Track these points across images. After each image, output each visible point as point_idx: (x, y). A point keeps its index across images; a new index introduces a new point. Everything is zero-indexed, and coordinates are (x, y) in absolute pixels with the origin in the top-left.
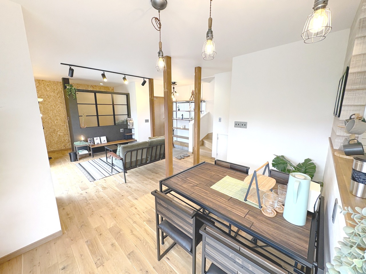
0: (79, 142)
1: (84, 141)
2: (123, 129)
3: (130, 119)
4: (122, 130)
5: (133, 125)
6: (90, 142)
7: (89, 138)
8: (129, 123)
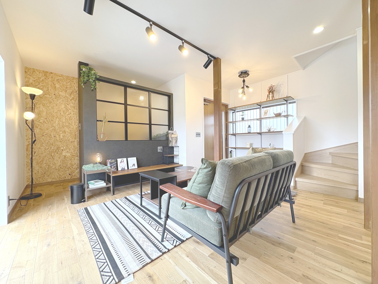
0: (92, 165)
1: (100, 163)
2: (162, 147)
3: (172, 132)
4: (160, 149)
5: (176, 141)
6: (111, 166)
7: (109, 159)
8: (171, 138)
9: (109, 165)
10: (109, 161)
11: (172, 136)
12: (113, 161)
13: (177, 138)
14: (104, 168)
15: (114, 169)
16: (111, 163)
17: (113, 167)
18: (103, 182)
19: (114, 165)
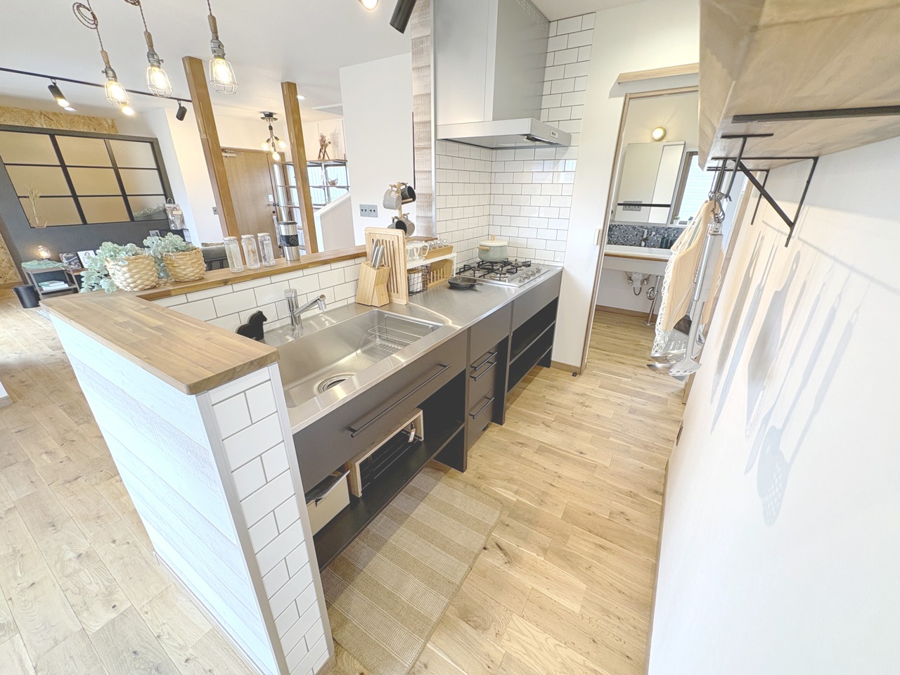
0: (36, 262)
1: (49, 259)
2: (158, 231)
3: (172, 205)
5: (183, 222)
6: (69, 262)
7: (63, 253)
8: (173, 215)
9: (65, 261)
10: (63, 256)
11: (174, 213)
12: (70, 255)
13: (182, 215)
14: (57, 265)
15: (77, 266)
16: (67, 259)
17: (73, 263)
18: (63, 283)
19: (75, 261)
